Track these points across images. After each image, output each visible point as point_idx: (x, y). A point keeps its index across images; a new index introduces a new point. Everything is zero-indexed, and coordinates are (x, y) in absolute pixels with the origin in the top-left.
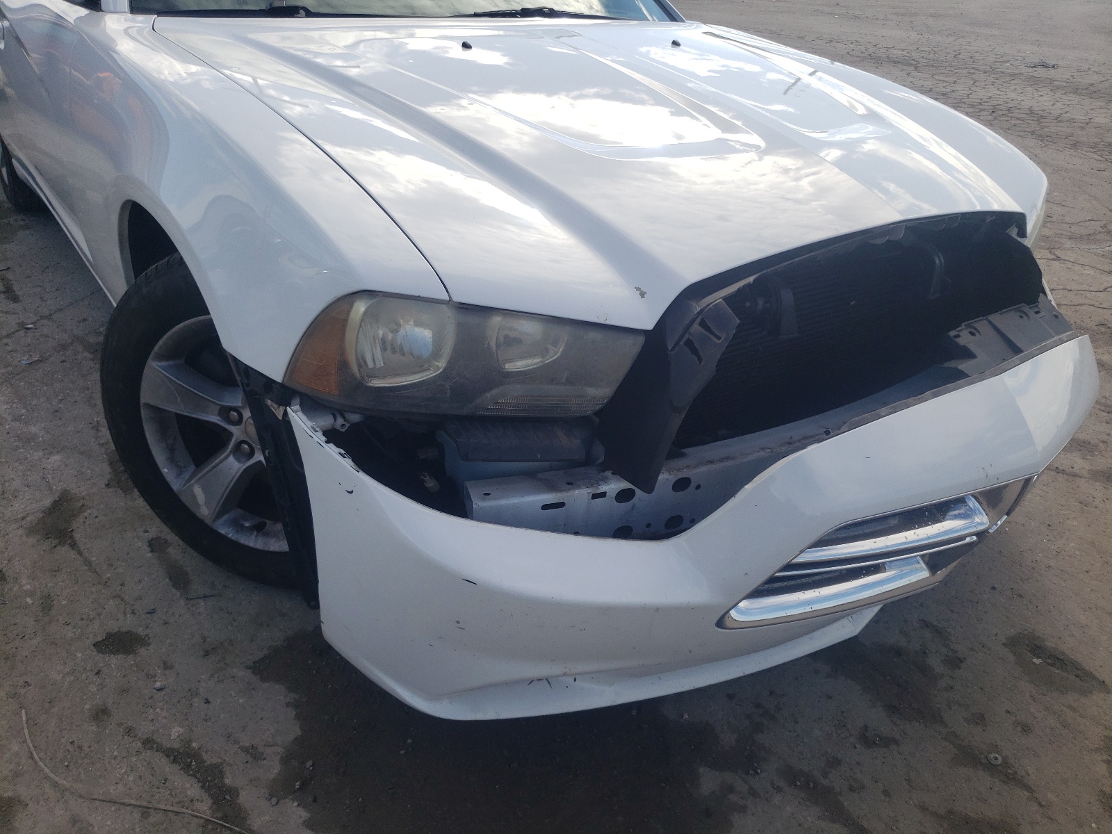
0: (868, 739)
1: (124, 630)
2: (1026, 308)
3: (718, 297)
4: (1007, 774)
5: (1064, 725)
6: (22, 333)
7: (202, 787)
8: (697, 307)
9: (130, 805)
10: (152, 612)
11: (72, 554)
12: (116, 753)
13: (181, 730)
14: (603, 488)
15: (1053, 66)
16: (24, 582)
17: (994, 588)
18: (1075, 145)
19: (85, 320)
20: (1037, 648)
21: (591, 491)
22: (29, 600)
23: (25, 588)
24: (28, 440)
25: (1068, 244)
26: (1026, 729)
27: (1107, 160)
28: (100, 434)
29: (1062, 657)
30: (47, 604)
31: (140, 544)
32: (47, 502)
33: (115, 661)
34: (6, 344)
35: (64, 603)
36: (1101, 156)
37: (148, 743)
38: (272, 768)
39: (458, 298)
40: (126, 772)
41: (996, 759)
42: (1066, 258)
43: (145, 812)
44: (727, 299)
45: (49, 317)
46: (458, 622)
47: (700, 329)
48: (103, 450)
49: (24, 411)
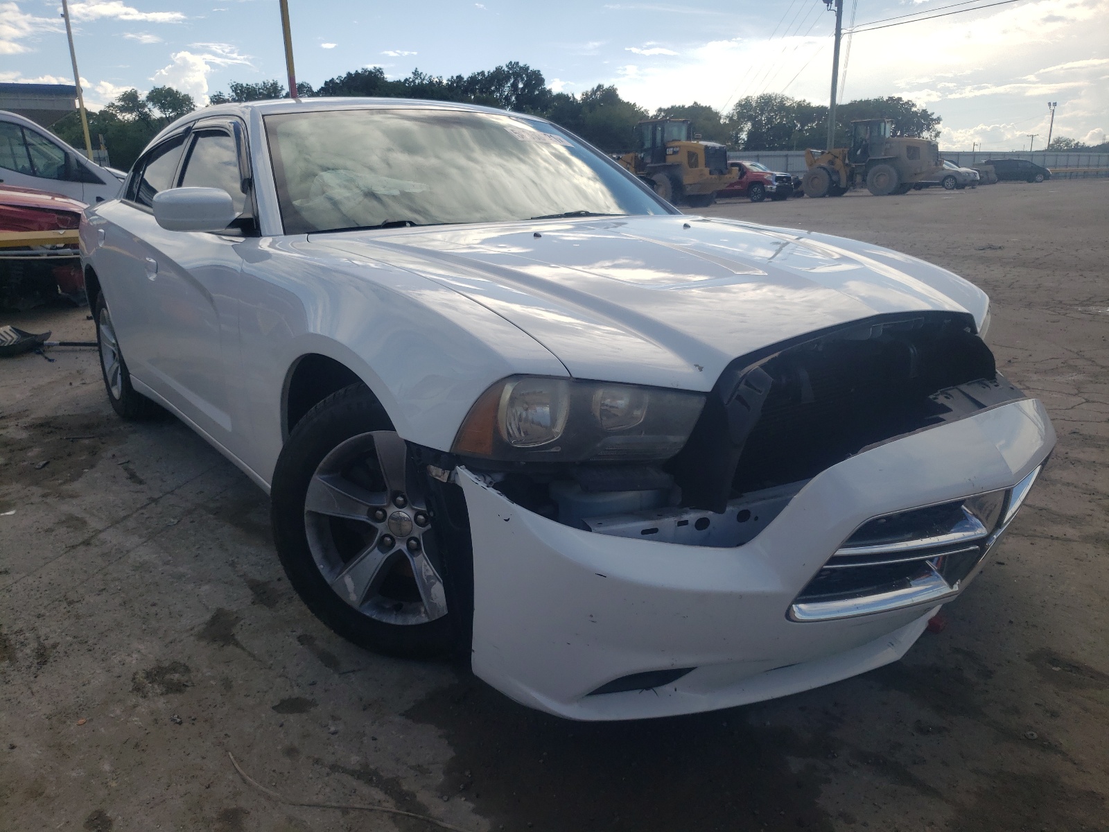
0: (922, 729)
1: (294, 697)
2: (987, 382)
3: (755, 366)
4: (1045, 745)
5: (1086, 710)
6: (153, 505)
7: (386, 793)
8: (741, 373)
9: (332, 807)
10: (314, 684)
11: (238, 651)
12: (310, 776)
13: (358, 758)
14: (685, 517)
15: (1000, 248)
16: (205, 670)
17: (1011, 622)
18: (1030, 305)
19: (201, 492)
20: (1055, 661)
21: (677, 519)
22: (213, 682)
23: (207, 675)
24: (180, 577)
25: (1035, 377)
26: (1054, 715)
27: (1059, 314)
28: (236, 569)
29: (1077, 665)
30: (227, 684)
31: (291, 640)
32: (208, 617)
33: (292, 718)
34: (143, 514)
35: (240, 682)
36: (1053, 311)
37: (334, 768)
38: (439, 778)
39: (575, 375)
40: (322, 787)
41: (1032, 735)
42: (1033, 387)
43: (345, 811)
44: (762, 366)
45: (172, 492)
46: (591, 616)
47: (746, 387)
48: (242, 580)
49: (170, 558)
